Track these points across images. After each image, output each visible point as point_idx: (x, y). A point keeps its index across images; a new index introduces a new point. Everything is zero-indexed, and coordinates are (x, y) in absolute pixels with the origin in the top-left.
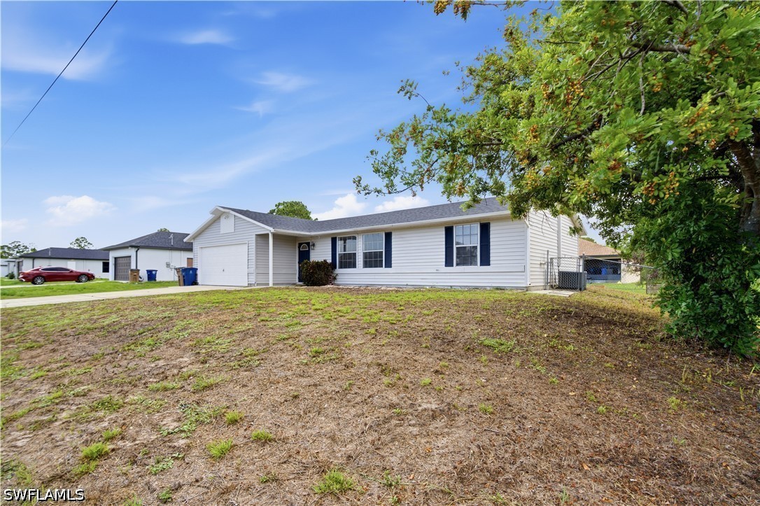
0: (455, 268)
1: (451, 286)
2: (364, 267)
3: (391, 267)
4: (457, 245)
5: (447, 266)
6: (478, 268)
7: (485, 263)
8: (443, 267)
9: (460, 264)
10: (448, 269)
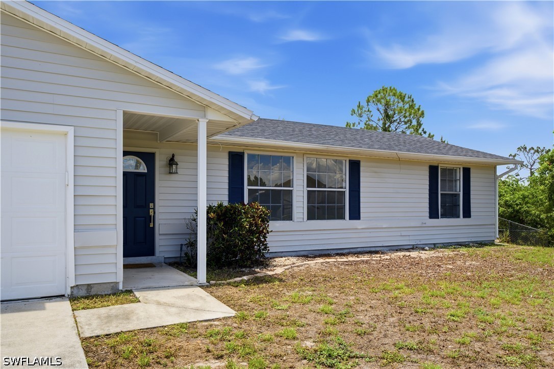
0: (440, 221)
2: (309, 218)
3: (358, 218)
4: (441, 191)
5: (431, 217)
6: (461, 221)
7: (467, 214)
8: (428, 217)
9: (444, 216)
10: (435, 222)
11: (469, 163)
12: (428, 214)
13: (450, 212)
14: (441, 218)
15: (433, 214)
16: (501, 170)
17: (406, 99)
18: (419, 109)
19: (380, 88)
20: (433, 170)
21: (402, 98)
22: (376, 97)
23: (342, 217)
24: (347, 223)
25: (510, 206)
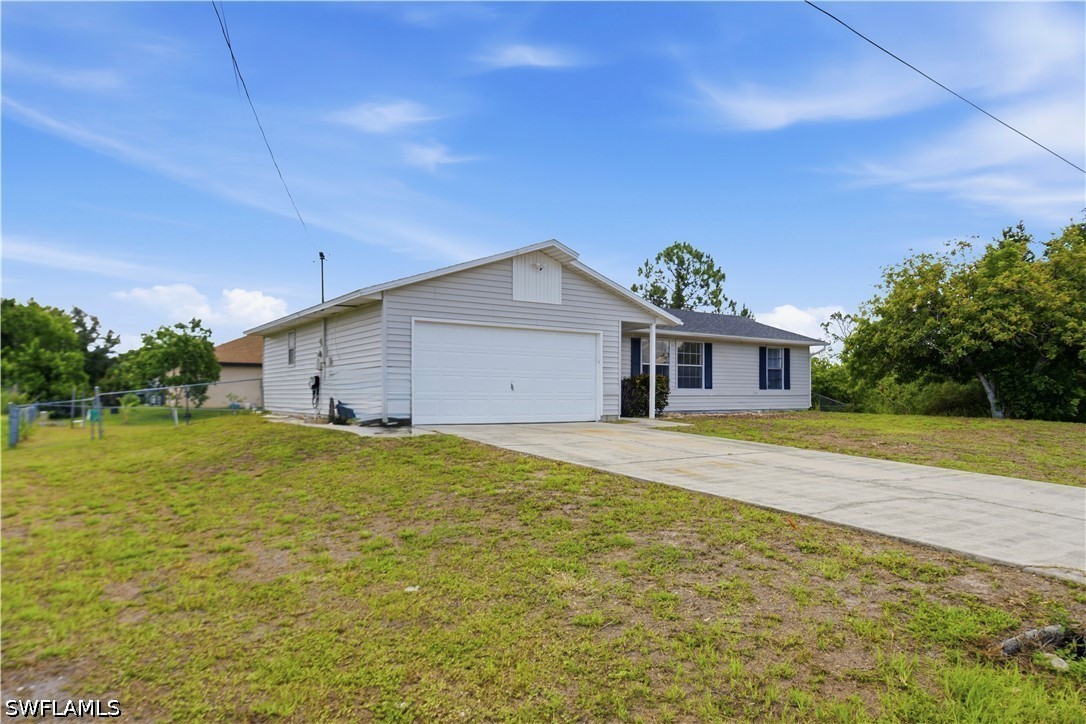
2: (679, 387)
3: (711, 388)
4: (768, 366)
5: (761, 388)
6: (783, 391)
7: (787, 387)
8: (758, 389)
9: (770, 387)
10: (763, 392)
11: (789, 344)
12: (758, 386)
13: (775, 385)
14: (768, 389)
15: (762, 386)
16: (813, 349)
17: (704, 259)
18: (719, 271)
19: (672, 245)
20: (763, 350)
21: (698, 256)
22: (669, 255)
23: (699, 386)
24: (703, 391)
25: (821, 383)
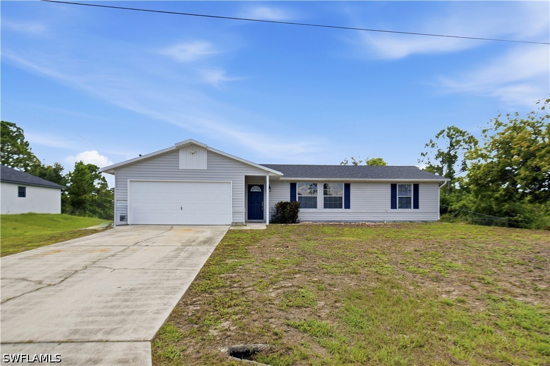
0: (398, 210)
1: (395, 221)
2: (324, 208)
3: (349, 208)
4: (399, 195)
5: (392, 208)
6: (412, 210)
7: (416, 207)
8: (390, 209)
9: (401, 208)
10: (394, 211)
11: (418, 182)
12: (390, 207)
13: (405, 204)
14: (399, 208)
15: (393, 206)
20: (394, 187)
23: (339, 207)
24: (343, 210)
